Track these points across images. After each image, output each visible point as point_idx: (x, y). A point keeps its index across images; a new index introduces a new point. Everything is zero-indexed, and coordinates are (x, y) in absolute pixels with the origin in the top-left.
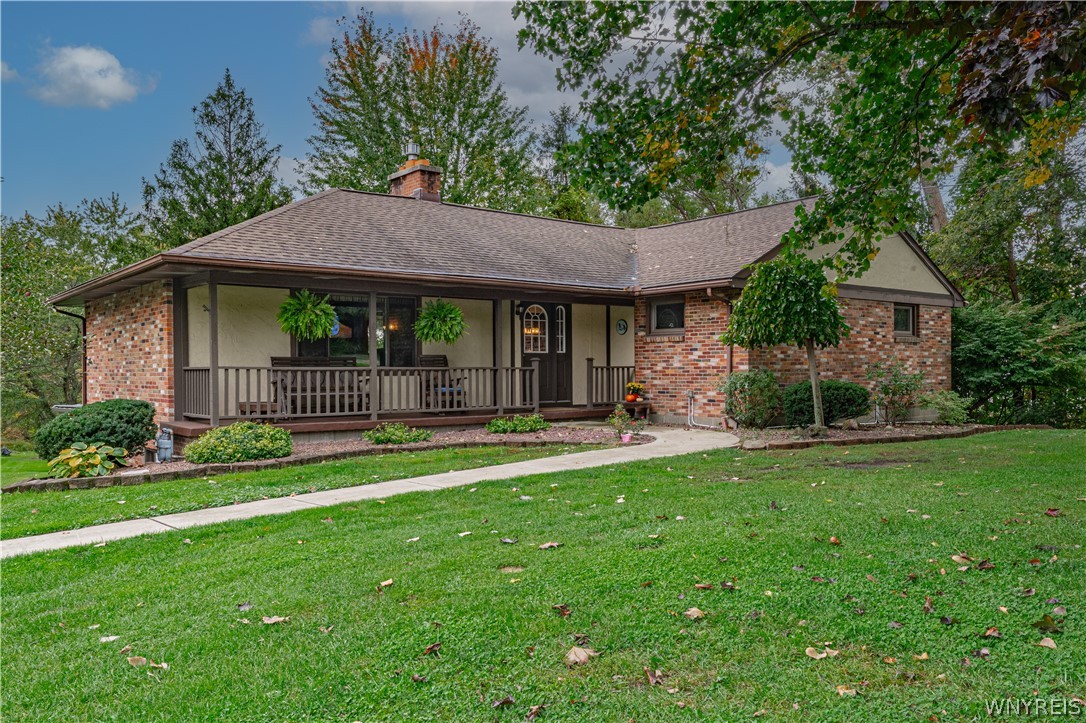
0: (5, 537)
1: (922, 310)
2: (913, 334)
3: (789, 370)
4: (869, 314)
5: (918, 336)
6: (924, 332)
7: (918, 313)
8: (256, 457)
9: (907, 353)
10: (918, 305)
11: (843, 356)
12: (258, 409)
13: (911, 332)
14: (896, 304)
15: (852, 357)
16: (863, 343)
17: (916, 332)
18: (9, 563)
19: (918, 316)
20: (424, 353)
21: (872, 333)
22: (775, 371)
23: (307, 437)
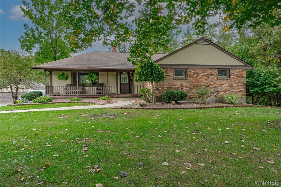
0: (1, 111)
1: (231, 70)
2: (228, 77)
3: (171, 88)
4: (205, 72)
5: (229, 78)
6: (231, 76)
7: (229, 71)
8: (41, 102)
9: (224, 83)
10: (229, 69)
11: (193, 84)
12: (58, 93)
13: (227, 77)
14: (218, 69)
15: (198, 84)
16: (203, 80)
17: (229, 76)
18: (1, 114)
19: (229, 72)
20: (100, 83)
21: (207, 77)
22: (165, 88)
23: (64, 99)
